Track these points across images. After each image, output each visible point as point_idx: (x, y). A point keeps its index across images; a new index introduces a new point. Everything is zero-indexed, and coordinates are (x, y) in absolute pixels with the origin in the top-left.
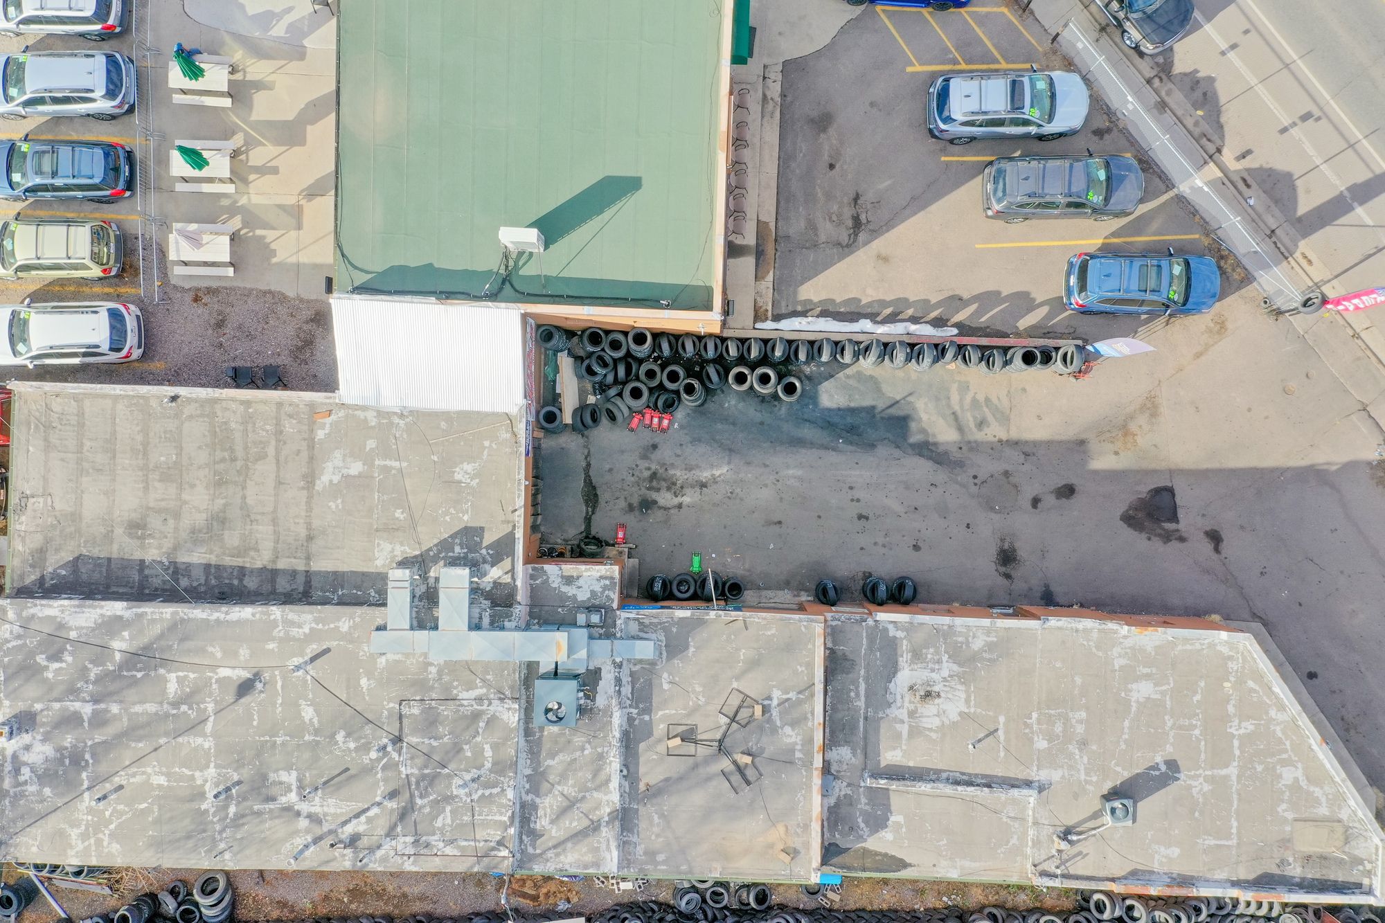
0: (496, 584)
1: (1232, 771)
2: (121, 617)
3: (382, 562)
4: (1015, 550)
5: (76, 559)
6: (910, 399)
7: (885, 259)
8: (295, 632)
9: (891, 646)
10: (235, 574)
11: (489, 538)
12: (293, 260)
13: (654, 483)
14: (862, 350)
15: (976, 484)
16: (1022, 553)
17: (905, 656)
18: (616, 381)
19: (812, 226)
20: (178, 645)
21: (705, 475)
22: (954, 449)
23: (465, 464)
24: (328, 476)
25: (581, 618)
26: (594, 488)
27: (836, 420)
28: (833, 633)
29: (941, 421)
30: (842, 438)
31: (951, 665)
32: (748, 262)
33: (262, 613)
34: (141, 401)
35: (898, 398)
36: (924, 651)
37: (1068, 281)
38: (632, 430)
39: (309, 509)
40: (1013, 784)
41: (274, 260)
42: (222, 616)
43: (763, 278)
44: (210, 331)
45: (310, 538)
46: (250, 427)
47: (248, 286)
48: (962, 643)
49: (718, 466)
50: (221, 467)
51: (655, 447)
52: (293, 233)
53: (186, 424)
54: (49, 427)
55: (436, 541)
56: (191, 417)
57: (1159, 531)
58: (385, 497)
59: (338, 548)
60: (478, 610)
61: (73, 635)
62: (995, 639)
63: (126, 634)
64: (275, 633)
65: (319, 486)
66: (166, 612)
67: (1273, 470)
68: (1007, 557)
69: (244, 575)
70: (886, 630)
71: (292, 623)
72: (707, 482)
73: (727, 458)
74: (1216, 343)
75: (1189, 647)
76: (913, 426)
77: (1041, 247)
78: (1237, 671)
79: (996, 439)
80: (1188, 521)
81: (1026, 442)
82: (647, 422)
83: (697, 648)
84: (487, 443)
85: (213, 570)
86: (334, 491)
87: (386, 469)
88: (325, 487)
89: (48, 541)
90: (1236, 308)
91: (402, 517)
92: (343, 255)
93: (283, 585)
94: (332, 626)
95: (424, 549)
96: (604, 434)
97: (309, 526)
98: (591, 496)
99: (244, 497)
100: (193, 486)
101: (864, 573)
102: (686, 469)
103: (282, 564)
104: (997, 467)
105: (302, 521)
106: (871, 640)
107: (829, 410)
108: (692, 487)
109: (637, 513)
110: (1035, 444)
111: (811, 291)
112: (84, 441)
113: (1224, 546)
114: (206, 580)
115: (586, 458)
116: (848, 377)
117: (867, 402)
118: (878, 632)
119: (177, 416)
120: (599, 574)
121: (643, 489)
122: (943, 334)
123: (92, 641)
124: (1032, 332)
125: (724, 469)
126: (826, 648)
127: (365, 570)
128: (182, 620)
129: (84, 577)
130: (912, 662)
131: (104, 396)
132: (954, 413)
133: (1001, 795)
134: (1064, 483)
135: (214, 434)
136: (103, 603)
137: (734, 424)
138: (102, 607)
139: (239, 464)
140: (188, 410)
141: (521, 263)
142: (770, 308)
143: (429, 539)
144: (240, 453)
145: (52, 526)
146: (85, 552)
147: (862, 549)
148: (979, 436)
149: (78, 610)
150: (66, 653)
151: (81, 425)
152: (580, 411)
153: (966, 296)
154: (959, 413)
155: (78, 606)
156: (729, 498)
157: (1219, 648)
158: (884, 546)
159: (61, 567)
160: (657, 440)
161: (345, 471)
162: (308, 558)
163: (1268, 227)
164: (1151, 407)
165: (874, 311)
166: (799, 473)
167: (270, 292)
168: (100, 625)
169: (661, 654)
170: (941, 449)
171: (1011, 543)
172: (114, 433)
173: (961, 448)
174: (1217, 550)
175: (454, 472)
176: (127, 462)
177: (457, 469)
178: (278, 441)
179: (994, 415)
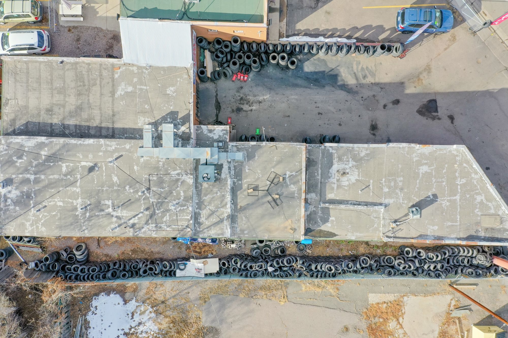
0: (183, 133)
1: (458, 197)
2: (44, 143)
3: (141, 125)
4: (377, 125)
5: (27, 123)
6: (338, 68)
7: (328, 13)
8: (109, 148)
9: (330, 156)
10: (86, 128)
11: (180, 115)
12: (105, 15)
13: (242, 102)
14: (320, 48)
15: (362, 100)
16: (380, 126)
17: (335, 159)
18: (227, 61)
19: (301, 1)
20: (66, 153)
21: (261, 98)
22: (354, 87)
23: (171, 87)
24: (120, 92)
25: (215, 144)
26: (219, 103)
27: (310, 76)
28: (309, 152)
29: (350, 76)
30: (312, 83)
31: (352, 162)
32: (276, 15)
33: (97, 141)
34: (50, 63)
35: (333, 67)
36: (343, 157)
37: (397, 19)
38: (233, 81)
39: (113, 104)
40: (375, 204)
41: (98, 15)
42: (82, 143)
43: (282, 21)
44: (75, 43)
45: (114, 115)
46: (90, 73)
47: (89, 25)
48: (357, 154)
49: (266, 95)
50: (80, 88)
51: (242, 88)
52: (105, 5)
53: (67, 72)
54: (16, 74)
55: (160, 117)
56: (68, 69)
57: (431, 116)
58: (141, 100)
59: (124, 119)
60: (177, 141)
61: (26, 149)
62: (369, 152)
63: (46, 149)
64: (102, 149)
65: (116, 96)
66: (62, 140)
67: (473, 92)
68: (374, 128)
69: (90, 129)
70: (329, 150)
71: (108, 145)
72: (261, 101)
73: (269, 92)
74: (452, 44)
75: (442, 152)
76: (339, 78)
77: (387, 8)
78: (460, 160)
79: (370, 83)
80: (442, 112)
81: (382, 83)
82: (239, 78)
83: (259, 157)
84: (179, 79)
85: (78, 127)
86: (122, 97)
87: (141, 90)
88: (118, 96)
89: (16, 116)
90: (459, 31)
91: (148, 108)
92: (123, 5)
93: (104, 132)
94: (123, 146)
95: (156, 120)
96: (223, 83)
97: (113, 111)
98: (218, 106)
99: (89, 100)
100: (70, 96)
101: (320, 134)
102: (254, 96)
103: (103, 125)
104: (371, 93)
105: (110, 109)
106: (323, 154)
107: (307, 73)
108: (256, 103)
109: (235, 113)
110: (385, 84)
111: (301, 26)
112: (29, 79)
113: (455, 121)
114: (75, 131)
115: (216, 92)
116: (315, 60)
117: (322, 69)
118: (326, 151)
119: (63, 69)
120: (222, 129)
121: (237, 104)
122: (351, 42)
123: (34, 151)
124: (384, 40)
125: (268, 96)
126: (306, 157)
127: (135, 127)
128: (67, 144)
129: (30, 129)
130: (338, 162)
131: (37, 62)
132: (355, 73)
133: (371, 208)
134: (395, 99)
135: (77, 76)
136: (37, 137)
137: (271, 79)
138: (37, 139)
139: (86, 87)
140: (67, 67)
141: (190, 7)
142: (285, 33)
143: (158, 116)
144: (87, 83)
145: (18, 110)
146: (30, 120)
147: (320, 125)
148: (364, 81)
149: (28, 140)
150: (24, 156)
151: (28, 73)
152: (213, 73)
153: (359, 27)
154: (356, 73)
155: (28, 138)
156: (270, 107)
157: (453, 152)
158: (328, 124)
159: (21, 126)
160: (242, 85)
161: (126, 90)
162: (113, 123)
164: (428, 69)
165: (324, 33)
166: (296, 97)
167: (96, 27)
168: (36, 145)
169: (245, 159)
170: (350, 87)
171: (376, 122)
172: (40, 76)
173: (357, 87)
174: (452, 123)
175: (167, 91)
176: (45, 86)
177: (168, 89)
178: (101, 78)
179: (369, 74)
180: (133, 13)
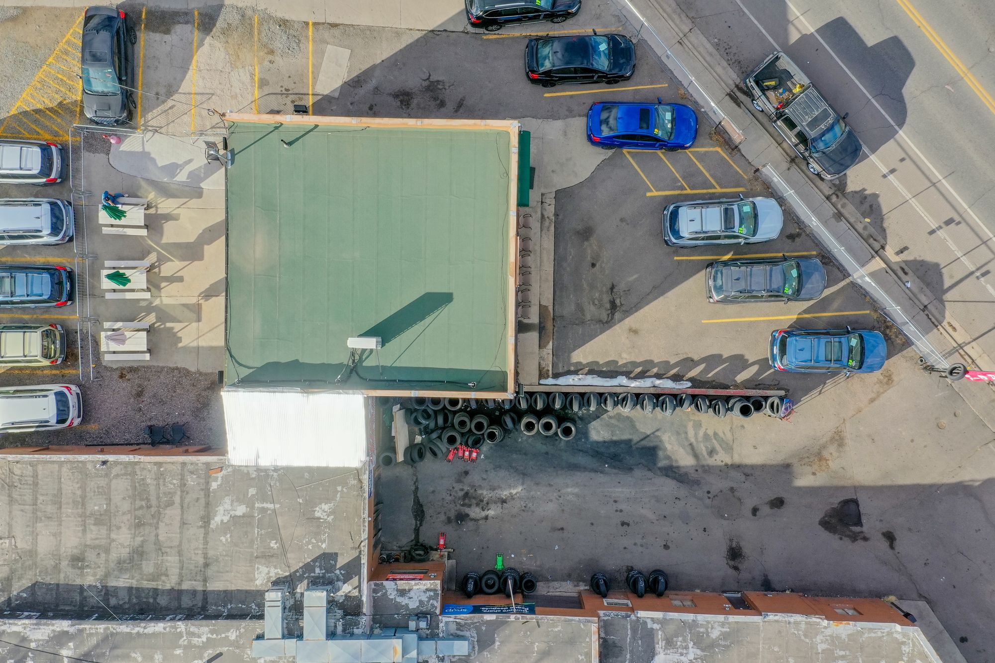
0: (347, 597)
2: (67, 632)
3: (261, 582)
4: (741, 548)
5: (34, 585)
6: (658, 434)
7: (634, 331)
8: (196, 641)
9: (649, 637)
10: (151, 594)
11: (341, 561)
12: (195, 344)
13: (467, 501)
14: (620, 399)
15: (709, 498)
16: (747, 550)
17: (660, 643)
18: (437, 428)
19: (580, 308)
20: (110, 652)
21: (505, 494)
22: (692, 471)
23: (323, 504)
24: (220, 517)
25: (412, 625)
26: (421, 506)
27: (602, 450)
28: (606, 627)
29: (681, 450)
30: (607, 463)
31: (695, 650)
32: (533, 337)
33: (171, 627)
34: (80, 465)
35: (648, 433)
36: (675, 639)
37: (772, 350)
38: (449, 461)
39: (206, 542)
41: (180, 345)
42: (141, 630)
43: (545, 347)
44: (132, 400)
45: (206, 565)
46: (161, 482)
47: (161, 365)
48: (703, 633)
49: (515, 487)
50: (139, 513)
51: (466, 473)
52: (194, 325)
53: (114, 481)
54: (12, 486)
55: (301, 565)
56: (117, 476)
57: (848, 533)
58: (263, 532)
59: (227, 572)
60: (333, 621)
61: (33, 645)
62: (728, 630)
63: (71, 644)
64: (181, 642)
65: (213, 525)
66: (101, 627)
67: (931, 486)
68: (735, 554)
69: (158, 595)
70: (645, 623)
71: (193, 634)
72: (506, 499)
73: (521, 481)
74: (886, 391)
75: (873, 635)
76: (661, 454)
77: (751, 321)
78: (909, 653)
79: (723, 463)
80: (870, 525)
81: (746, 466)
82: (461, 454)
83: (501, 642)
84: (339, 488)
85: (134, 592)
86: (225, 528)
87: (263, 510)
88: (218, 525)
89: (13, 571)
90: (899, 365)
91: (275, 546)
92: (231, 356)
93: (186, 602)
94: (223, 635)
95: (292, 570)
96: (429, 465)
97: (205, 556)
98: (419, 512)
99: (157, 535)
100: (119, 528)
101: (627, 567)
102: (490, 489)
103: (185, 586)
104: (724, 485)
105: (200, 552)
106: (634, 631)
107: (597, 442)
108: (495, 503)
109: (454, 524)
110: (753, 467)
111: (581, 355)
112: (38, 496)
113: (897, 543)
114: (129, 600)
115: (415, 483)
116: (610, 417)
117: (625, 437)
118: (640, 625)
119: (107, 475)
120: (425, 587)
121: (458, 505)
122: (680, 387)
123: (47, 649)
124: (746, 384)
125: (520, 489)
126: (599, 638)
127: (248, 588)
128: (112, 634)
129: (40, 599)
130: (666, 648)
131: (53, 462)
132: (691, 444)
134: (776, 496)
135: (135, 488)
136: (54, 622)
137: (525, 454)
138: (53, 625)
139: (153, 510)
140: (115, 471)
141: (364, 357)
142: (550, 368)
143: (296, 563)
144: (154, 502)
145: (15, 560)
146: (40, 579)
147: (625, 548)
148: (711, 461)
149: (36, 627)
150: (28, 659)
151: (36, 484)
152: (408, 451)
153: (696, 358)
154: (695, 444)
155: (36, 624)
156: (523, 511)
157: (895, 635)
158: (642, 546)
159: (23, 591)
160: (468, 468)
161: (233, 513)
162: (205, 580)
163: (922, 304)
164: (838, 439)
165: (628, 370)
166: (576, 490)
167: (177, 368)
168: (52, 638)
169: (474, 647)
170: (682, 471)
171: (738, 543)
172: (60, 489)
173: (697, 470)
174: (892, 547)
175: (315, 511)
176: (70, 511)
177: (317, 509)
178: (182, 492)
179: (721, 446)
180: (251, 370)
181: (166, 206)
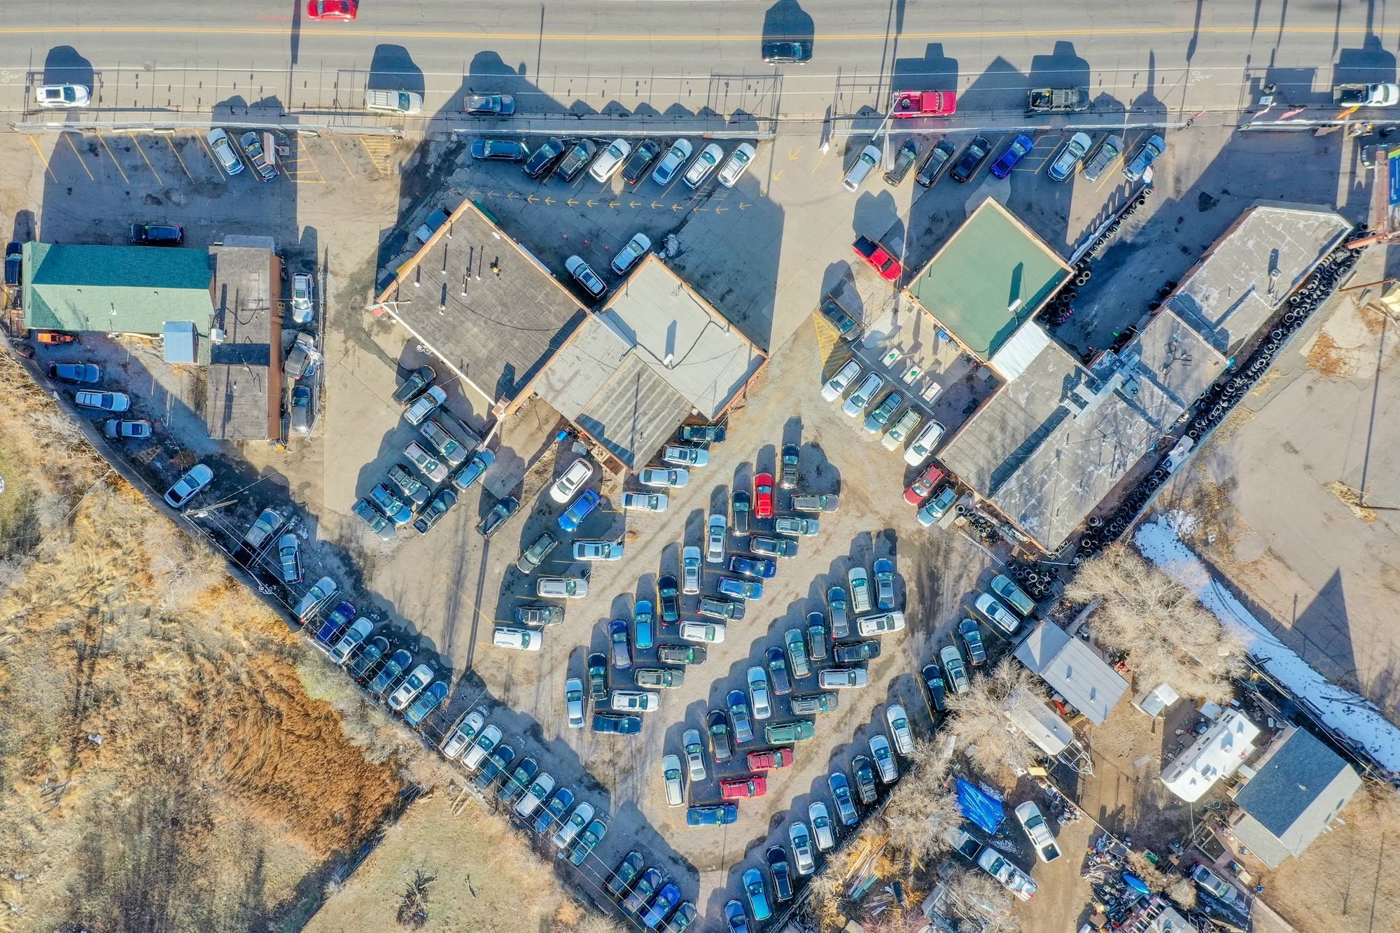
1: (1288, 238)
4: (1185, 246)
6: (1121, 238)
7: (1078, 219)
13: (1084, 328)
14: (1098, 243)
15: (1159, 243)
16: (1187, 245)
19: (1053, 231)
21: (1094, 313)
24: (1023, 402)
26: (1070, 345)
27: (1108, 265)
29: (1129, 237)
30: (1115, 268)
33: (1046, 443)
35: (1118, 241)
36: (1193, 289)
38: (1065, 323)
39: (1027, 413)
40: (1246, 295)
42: (1039, 452)
45: (1034, 419)
48: (1201, 279)
49: (1095, 307)
51: (1074, 320)
55: (1062, 389)
57: (1211, 205)
58: (1040, 393)
59: (1043, 414)
62: (1206, 270)
65: (1024, 406)
66: (1027, 463)
68: (1185, 250)
70: (1180, 295)
71: (1055, 438)
72: (1096, 314)
73: (1094, 303)
74: (1175, 150)
75: (1249, 224)
76: (1128, 246)
77: (1111, 175)
78: (1265, 217)
80: (1215, 196)
82: (1067, 316)
83: (1145, 346)
84: (1049, 357)
86: (1028, 404)
87: (1033, 387)
90: (1169, 138)
91: (1049, 393)
93: (1041, 434)
94: (1064, 429)
95: (1061, 394)
96: (1060, 331)
97: (1031, 417)
101: (1156, 291)
102: (1087, 317)
103: (1035, 430)
105: (1029, 417)
106: (1180, 301)
108: (1093, 319)
109: (1088, 339)
111: (1070, 244)
113: (1230, 191)
115: (1061, 340)
118: (1180, 297)
120: (1106, 356)
121: (1083, 332)
122: (1112, 218)
124: (1131, 194)
125: (1097, 306)
126: (1173, 311)
127: (1053, 411)
133: (1247, 300)
134: (1178, 218)
137: (1086, 294)
141: (1018, 310)
143: (1059, 391)
148: (1146, 231)
153: (1107, 204)
156: (1105, 311)
157: (1255, 217)
160: (1073, 318)
165: (1091, 230)
169: (1139, 356)
170: (1141, 244)
171: (1182, 245)
173: (1145, 238)
174: (1229, 194)
178: (1004, 407)
179: (1144, 223)
180: (989, 349)
181: (896, 341)
